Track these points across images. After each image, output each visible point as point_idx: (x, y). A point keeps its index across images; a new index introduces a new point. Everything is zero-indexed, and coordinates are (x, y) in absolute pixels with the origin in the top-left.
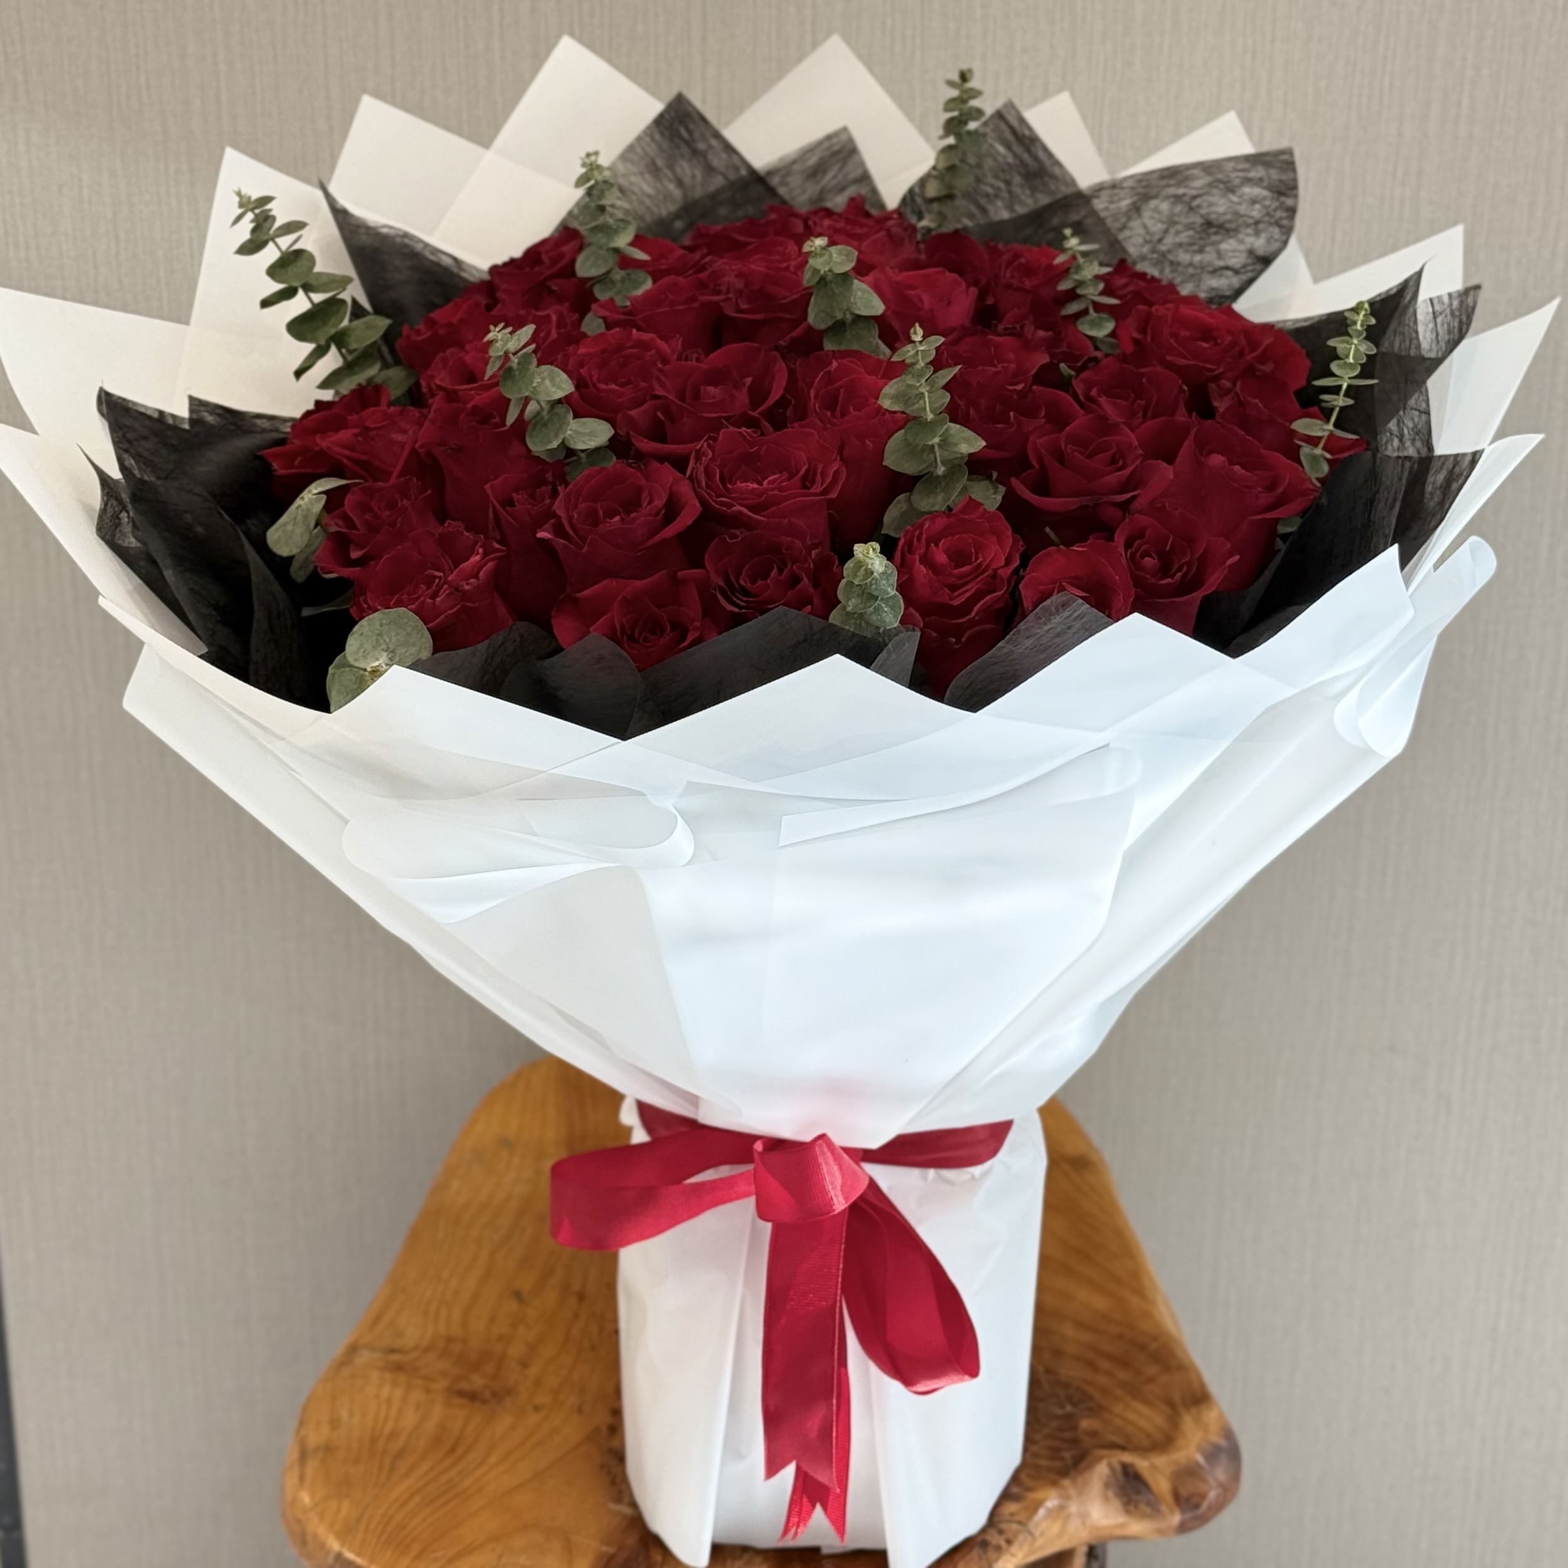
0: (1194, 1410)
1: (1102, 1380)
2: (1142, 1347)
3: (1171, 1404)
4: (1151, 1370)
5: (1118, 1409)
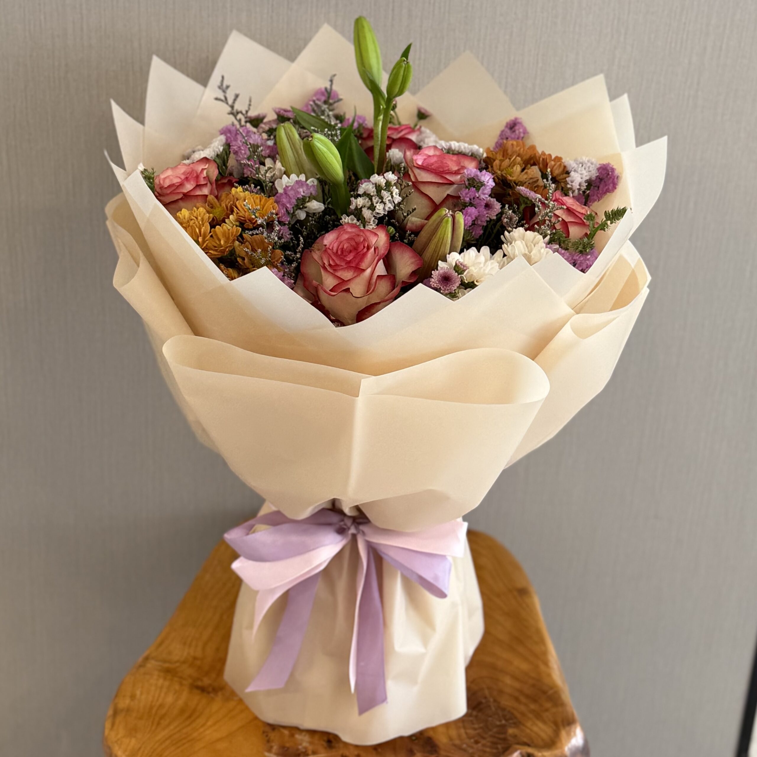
0: (567, 728)
1: (522, 708)
2: (545, 692)
3: (556, 724)
4: (548, 705)
5: (529, 724)
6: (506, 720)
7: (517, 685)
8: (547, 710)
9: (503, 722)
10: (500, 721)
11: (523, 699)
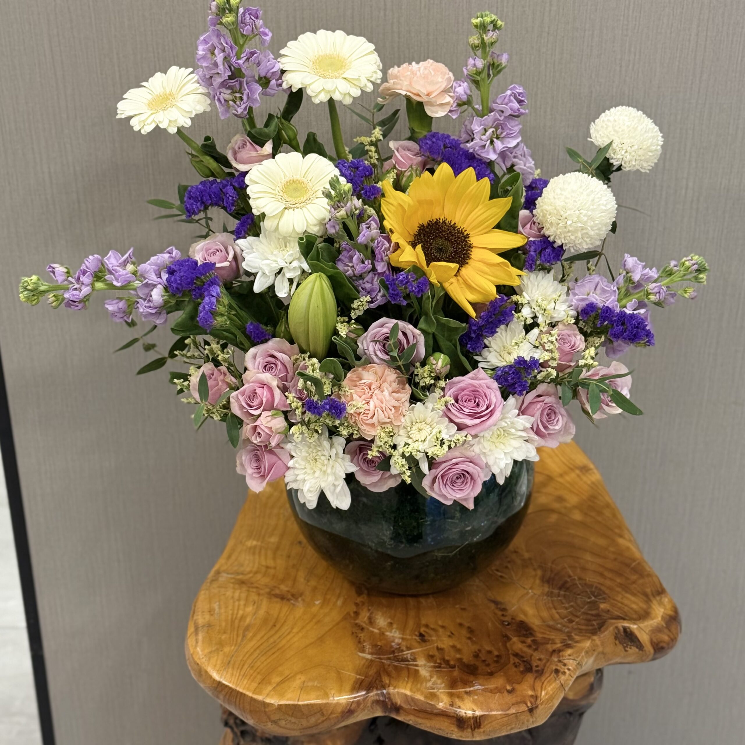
0: (658, 598)
1: (608, 583)
2: (628, 565)
3: (646, 595)
4: (634, 577)
5: (619, 598)
6: (595, 597)
7: (599, 560)
8: (634, 582)
9: (593, 598)
10: (590, 598)
11: (607, 574)
